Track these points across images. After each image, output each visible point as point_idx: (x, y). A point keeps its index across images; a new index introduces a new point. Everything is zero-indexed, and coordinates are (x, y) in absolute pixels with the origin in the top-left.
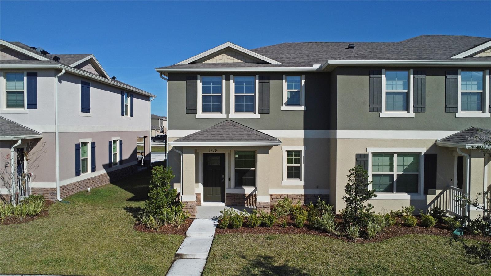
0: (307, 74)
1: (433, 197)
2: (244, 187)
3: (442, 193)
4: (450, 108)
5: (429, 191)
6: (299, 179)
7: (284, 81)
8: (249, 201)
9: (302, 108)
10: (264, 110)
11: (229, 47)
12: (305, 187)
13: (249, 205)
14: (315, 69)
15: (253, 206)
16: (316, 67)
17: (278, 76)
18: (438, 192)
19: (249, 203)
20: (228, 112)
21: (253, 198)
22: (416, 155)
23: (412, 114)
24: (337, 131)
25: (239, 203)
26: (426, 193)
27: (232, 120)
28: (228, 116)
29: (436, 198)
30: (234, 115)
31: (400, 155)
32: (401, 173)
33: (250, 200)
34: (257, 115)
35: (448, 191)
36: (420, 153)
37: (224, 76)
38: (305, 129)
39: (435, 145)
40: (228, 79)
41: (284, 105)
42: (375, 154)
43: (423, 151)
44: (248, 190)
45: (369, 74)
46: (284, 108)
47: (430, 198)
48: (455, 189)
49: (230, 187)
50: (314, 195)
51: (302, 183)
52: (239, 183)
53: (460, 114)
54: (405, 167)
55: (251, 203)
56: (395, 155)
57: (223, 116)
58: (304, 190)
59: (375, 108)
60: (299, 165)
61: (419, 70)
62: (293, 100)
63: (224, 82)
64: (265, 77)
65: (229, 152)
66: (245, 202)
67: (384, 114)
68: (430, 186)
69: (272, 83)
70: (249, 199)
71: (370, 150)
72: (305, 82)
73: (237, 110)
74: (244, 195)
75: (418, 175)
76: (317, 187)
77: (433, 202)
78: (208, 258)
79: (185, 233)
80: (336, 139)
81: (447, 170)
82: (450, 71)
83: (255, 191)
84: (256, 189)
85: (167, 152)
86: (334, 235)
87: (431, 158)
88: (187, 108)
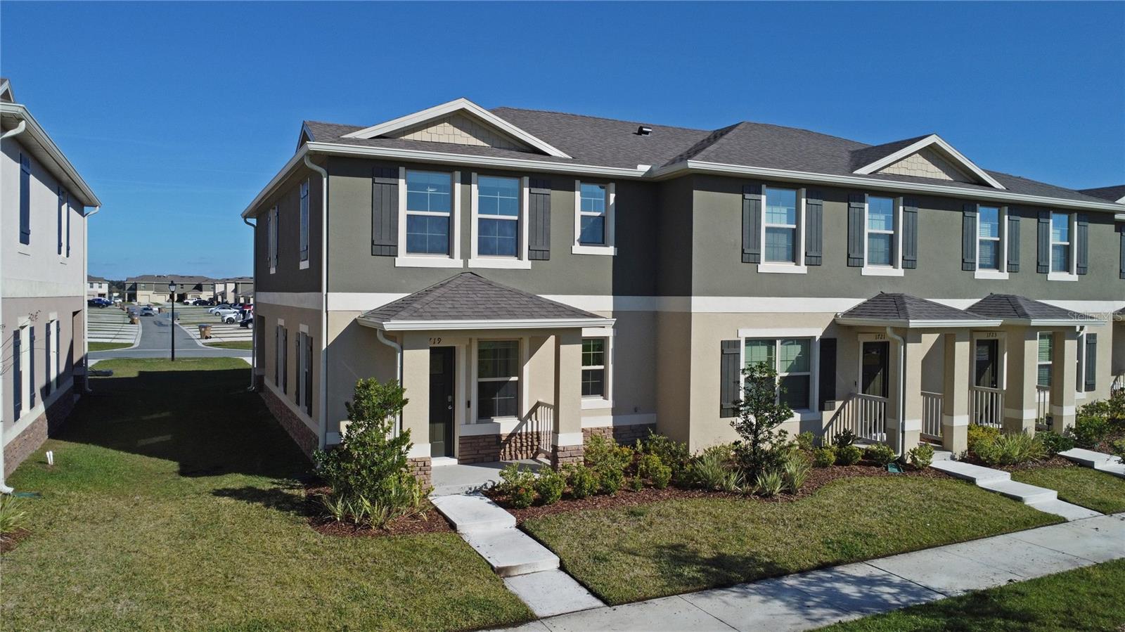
0: (622, 184)
1: (832, 413)
2: (496, 420)
3: (843, 406)
4: (854, 261)
5: (827, 405)
6: (602, 395)
7: (578, 194)
8: (507, 450)
9: (610, 251)
10: (540, 255)
11: (463, 110)
12: (615, 412)
14: (639, 175)
15: (517, 458)
16: (642, 169)
17: (566, 181)
18: (838, 404)
19: (507, 453)
20: (466, 255)
21: (515, 443)
22: (806, 342)
23: (802, 269)
24: (692, 297)
25: (488, 455)
26: (822, 408)
27: (474, 274)
28: (466, 263)
29: (835, 417)
30: (478, 262)
31: (786, 341)
32: (786, 374)
33: (510, 446)
34: (525, 264)
35: (851, 402)
36: (815, 337)
37: (458, 174)
38: (615, 293)
39: (835, 325)
40: (466, 181)
41: (577, 244)
42: (751, 342)
43: (817, 333)
44: (507, 425)
45: (742, 193)
46: (578, 249)
47: (827, 416)
48: (860, 396)
49: (468, 423)
50: (631, 426)
51: (609, 403)
52: (486, 412)
53: (868, 270)
54: (790, 363)
55: (513, 453)
56: (778, 342)
57: (456, 262)
58: (612, 417)
59: (750, 256)
60: (602, 367)
61: (818, 191)
62: (593, 234)
63: (458, 186)
64: (541, 180)
65: (468, 343)
66: (499, 453)
67: (765, 267)
68: (828, 396)
69: (556, 195)
70: (508, 446)
71: (744, 334)
72: (616, 198)
73: (482, 252)
74: (499, 436)
75: (809, 376)
76: (636, 410)
77: (831, 423)
78: (562, 568)
79: (453, 526)
80: (690, 314)
81: (851, 367)
82: (854, 195)
83: (520, 427)
84: (523, 421)
85: (324, 347)
86: (735, 493)
87: (828, 344)
88: (373, 242)
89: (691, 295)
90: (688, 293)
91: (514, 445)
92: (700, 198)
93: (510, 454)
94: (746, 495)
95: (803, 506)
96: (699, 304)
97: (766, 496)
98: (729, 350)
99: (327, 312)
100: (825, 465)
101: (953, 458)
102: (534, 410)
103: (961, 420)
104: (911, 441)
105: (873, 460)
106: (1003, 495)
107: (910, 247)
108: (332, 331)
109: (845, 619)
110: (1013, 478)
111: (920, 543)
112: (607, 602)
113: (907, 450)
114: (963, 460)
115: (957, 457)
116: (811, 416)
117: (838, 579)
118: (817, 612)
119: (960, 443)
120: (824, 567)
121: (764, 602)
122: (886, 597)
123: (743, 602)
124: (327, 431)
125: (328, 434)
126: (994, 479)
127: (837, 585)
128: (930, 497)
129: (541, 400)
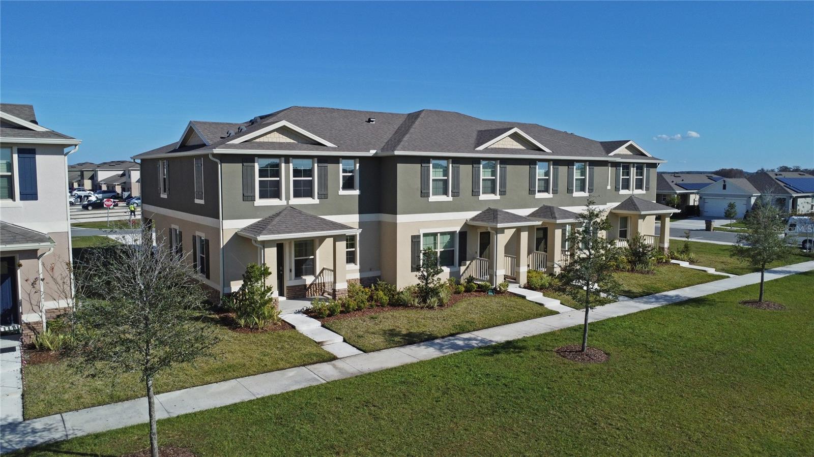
0: (362, 159)
1: (465, 267)
2: (304, 277)
3: (470, 264)
4: (475, 193)
5: (462, 263)
6: (354, 263)
7: (341, 165)
8: (310, 291)
9: (356, 192)
10: (323, 196)
11: (284, 126)
12: (361, 271)
13: (310, 295)
14: (371, 155)
15: (314, 296)
16: (372, 152)
17: (335, 160)
18: (468, 263)
19: (310, 293)
20: (288, 198)
21: (313, 288)
22: (452, 234)
23: (450, 199)
24: (398, 216)
25: (300, 295)
26: (460, 265)
27: (292, 208)
28: (288, 202)
29: (466, 269)
30: (295, 201)
31: (443, 234)
32: (443, 250)
33: (311, 290)
34: (316, 201)
35: (474, 261)
36: (456, 231)
37: (283, 159)
38: (360, 213)
39: (466, 225)
40: (287, 162)
41: (341, 189)
42: (425, 235)
43: (457, 229)
44: (309, 280)
45: (421, 163)
46: (342, 192)
47: (463, 269)
48: (478, 259)
49: (290, 280)
50: (368, 277)
51: (358, 267)
52: (299, 274)
53: (483, 197)
54: (444, 244)
55: (312, 293)
56: (439, 234)
57: (283, 202)
58: (359, 274)
59: (425, 194)
60: (354, 249)
61: (457, 161)
62: (348, 184)
63: (283, 165)
64: (322, 160)
66: (306, 293)
67: (433, 198)
68: (463, 259)
69: (330, 166)
70: (310, 290)
71: (422, 231)
72: (359, 166)
73: (295, 196)
74: (305, 285)
75: (453, 250)
76: (371, 270)
77: (464, 272)
78: (345, 341)
79: (293, 327)
80: (396, 223)
81: (474, 244)
82: (475, 161)
83: (315, 280)
84: (317, 278)
85: (222, 247)
86: (417, 307)
87: (463, 235)
88: (243, 194)
89: (396, 214)
90: (394, 212)
91: (312, 289)
92: (400, 167)
93: (311, 293)
94: (422, 308)
95: (446, 312)
96: (401, 219)
97: (431, 308)
98: (415, 240)
99: (222, 230)
100: (459, 293)
101: (520, 287)
102: (322, 272)
103: (523, 269)
104: (500, 280)
105: (482, 289)
106: (536, 303)
107: (503, 185)
108: (225, 238)
109: (456, 352)
110: (544, 295)
111: (493, 325)
112: (365, 352)
113: (497, 284)
114: (525, 288)
115: (522, 286)
116: (455, 269)
117: (456, 339)
118: (446, 351)
119: (523, 280)
120: (452, 335)
121: (426, 348)
122: (474, 344)
123: (418, 349)
124: (224, 287)
125: (225, 288)
126: (534, 296)
127: (455, 341)
128: (503, 305)
129: (325, 267)
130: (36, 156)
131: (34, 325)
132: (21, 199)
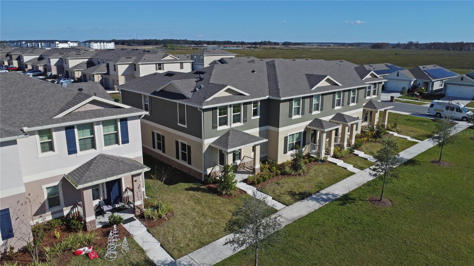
0: (262, 101)
2: (236, 161)
3: (307, 146)
4: (311, 112)
7: (252, 105)
9: (258, 117)
10: (245, 121)
11: (229, 88)
13: (239, 169)
14: (266, 98)
17: (250, 103)
20: (230, 125)
21: (240, 166)
22: (300, 133)
23: (300, 116)
26: (303, 148)
27: (233, 129)
29: (305, 149)
30: (233, 125)
32: (296, 141)
34: (242, 124)
38: (259, 127)
39: (306, 128)
40: (230, 107)
41: (252, 116)
42: (290, 136)
43: (302, 131)
44: (238, 162)
45: (290, 102)
46: (253, 118)
48: (310, 144)
50: (262, 157)
53: (313, 113)
54: (297, 139)
56: (295, 134)
57: (229, 127)
59: (290, 116)
61: (304, 98)
62: (255, 114)
63: (229, 109)
64: (245, 104)
68: (304, 145)
69: (248, 106)
71: (289, 134)
72: (260, 104)
73: (234, 123)
74: (237, 165)
75: (300, 141)
76: (263, 153)
78: (273, 199)
79: (245, 192)
80: (278, 132)
81: (309, 137)
82: (311, 97)
83: (241, 162)
85: (203, 152)
87: (305, 133)
88: (212, 126)
89: (279, 128)
90: (278, 126)
92: (281, 104)
94: (297, 175)
95: (308, 177)
96: (281, 129)
97: (300, 175)
98: (286, 139)
99: (204, 144)
101: (330, 157)
102: (244, 158)
103: (332, 148)
104: (323, 155)
105: (316, 160)
106: (343, 167)
107: (322, 106)
108: (205, 148)
109: (327, 203)
110: (344, 162)
112: (287, 205)
113: (322, 157)
114: (332, 157)
117: (322, 195)
118: (322, 202)
119: (332, 153)
120: (318, 192)
121: (312, 201)
122: (331, 197)
123: (308, 202)
125: (205, 173)
126: (340, 163)
127: (322, 196)
128: (330, 170)
129: (245, 155)
130: (128, 121)
131: (139, 206)
132: (122, 144)
